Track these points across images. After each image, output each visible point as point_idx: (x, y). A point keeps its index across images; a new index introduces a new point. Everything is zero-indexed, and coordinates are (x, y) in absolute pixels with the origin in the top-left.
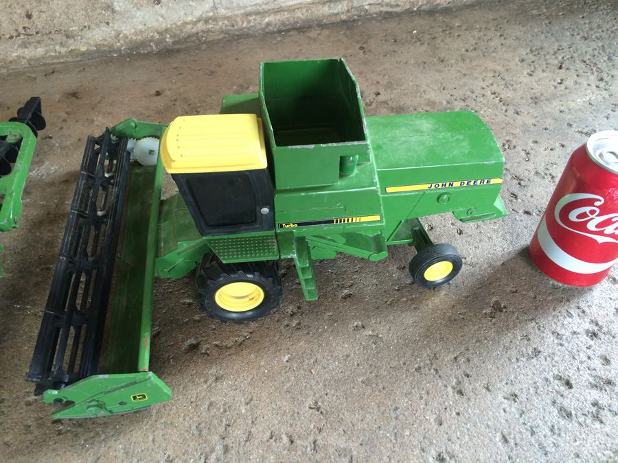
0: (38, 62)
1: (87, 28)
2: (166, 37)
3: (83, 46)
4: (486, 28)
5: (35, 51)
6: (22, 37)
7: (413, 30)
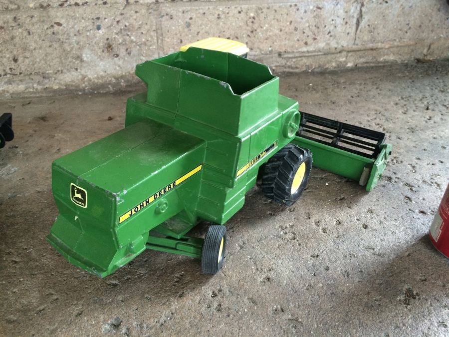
0: (19, 95)
1: (60, 72)
2: (121, 82)
3: (56, 85)
4: (365, 83)
5: (17, 87)
6: (8, 76)
7: (310, 83)
